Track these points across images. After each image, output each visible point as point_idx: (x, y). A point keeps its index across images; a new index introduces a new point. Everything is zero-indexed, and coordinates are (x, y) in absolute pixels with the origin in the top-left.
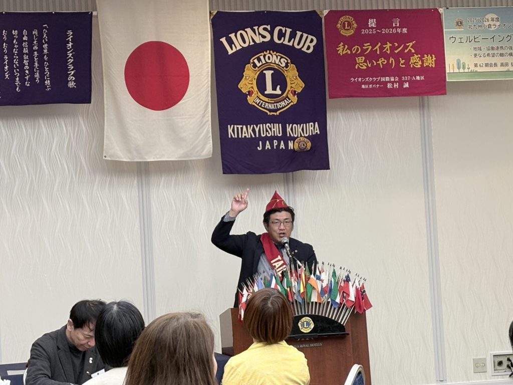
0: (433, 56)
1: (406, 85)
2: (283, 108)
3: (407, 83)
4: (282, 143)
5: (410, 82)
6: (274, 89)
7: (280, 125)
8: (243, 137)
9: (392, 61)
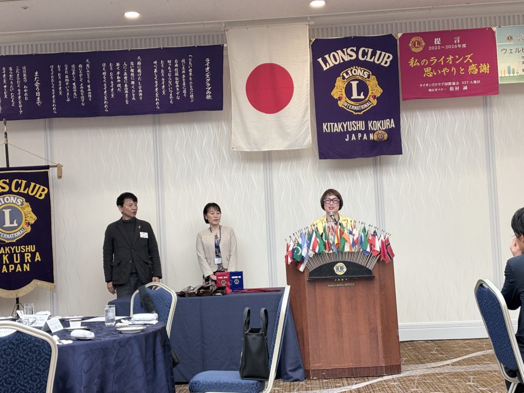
0: (488, 64)
1: (465, 88)
2: (365, 109)
3: (466, 86)
4: (365, 135)
5: (469, 85)
6: (359, 94)
7: (364, 122)
8: (334, 131)
9: (454, 69)
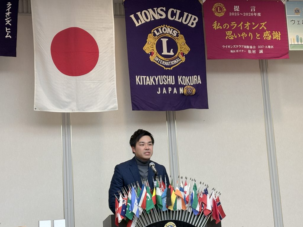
0: (279, 32)
1: (261, 52)
3: (262, 50)
4: (175, 89)
5: (264, 49)
6: (169, 51)
7: (173, 76)
8: (147, 84)
9: (251, 34)
